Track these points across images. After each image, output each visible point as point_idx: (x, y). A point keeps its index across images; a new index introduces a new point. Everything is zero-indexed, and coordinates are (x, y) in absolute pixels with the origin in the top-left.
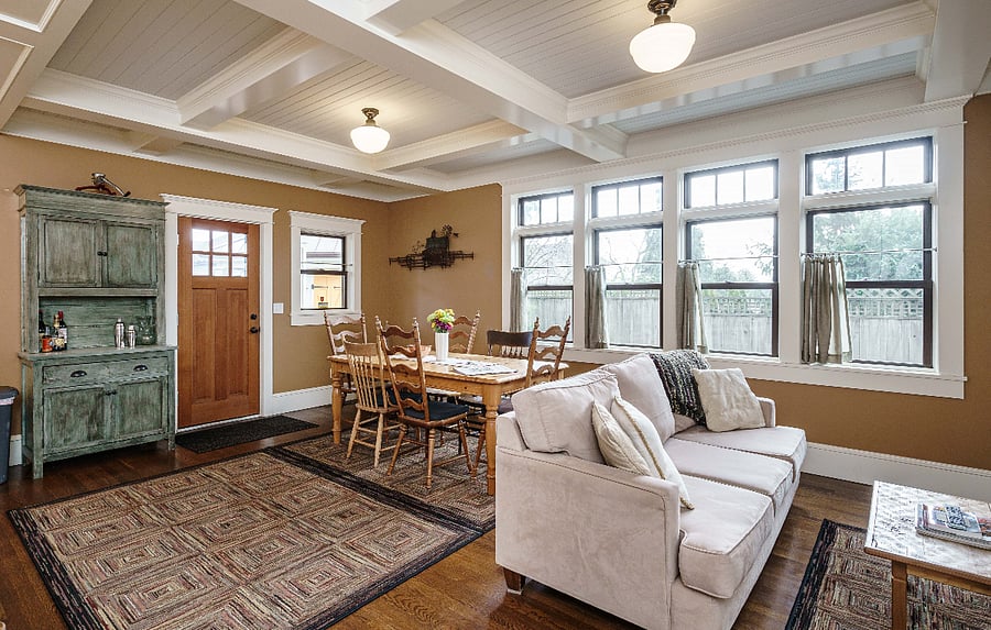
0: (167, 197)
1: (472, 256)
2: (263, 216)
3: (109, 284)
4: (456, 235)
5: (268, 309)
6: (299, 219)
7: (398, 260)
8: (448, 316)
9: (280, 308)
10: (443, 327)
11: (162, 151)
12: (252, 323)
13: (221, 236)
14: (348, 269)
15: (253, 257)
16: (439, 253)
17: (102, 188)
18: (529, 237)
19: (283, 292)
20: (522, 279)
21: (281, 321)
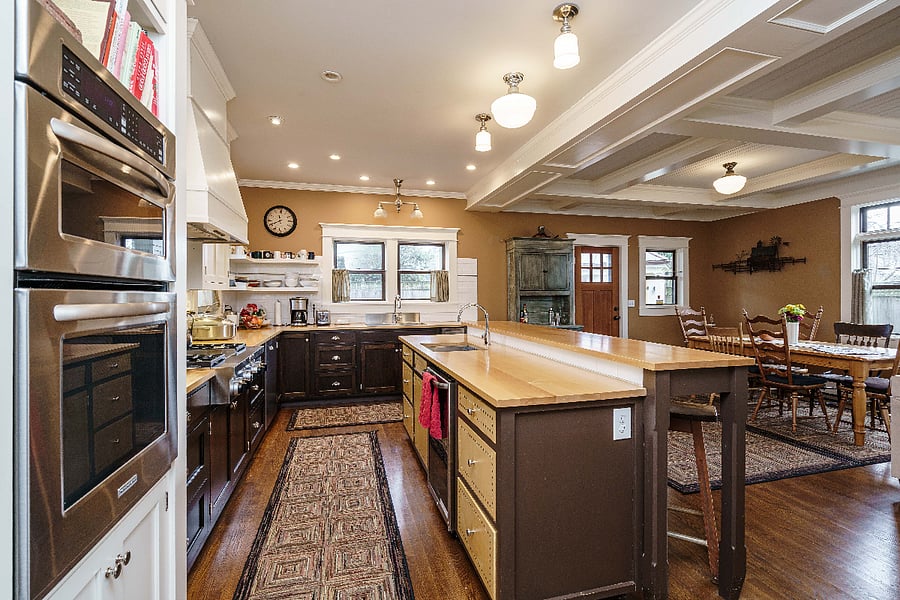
0: (570, 236)
1: (804, 261)
2: (621, 241)
3: (548, 289)
4: (786, 244)
5: (625, 304)
6: (644, 241)
7: (723, 266)
8: (798, 310)
9: (632, 303)
10: (794, 318)
11: (567, 208)
12: (615, 312)
13: (596, 257)
14: (677, 275)
15: (615, 269)
16: (766, 259)
17: (542, 234)
18: (872, 242)
19: (635, 292)
20: (865, 279)
21: (634, 311)
